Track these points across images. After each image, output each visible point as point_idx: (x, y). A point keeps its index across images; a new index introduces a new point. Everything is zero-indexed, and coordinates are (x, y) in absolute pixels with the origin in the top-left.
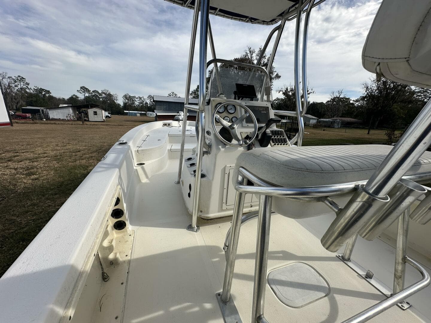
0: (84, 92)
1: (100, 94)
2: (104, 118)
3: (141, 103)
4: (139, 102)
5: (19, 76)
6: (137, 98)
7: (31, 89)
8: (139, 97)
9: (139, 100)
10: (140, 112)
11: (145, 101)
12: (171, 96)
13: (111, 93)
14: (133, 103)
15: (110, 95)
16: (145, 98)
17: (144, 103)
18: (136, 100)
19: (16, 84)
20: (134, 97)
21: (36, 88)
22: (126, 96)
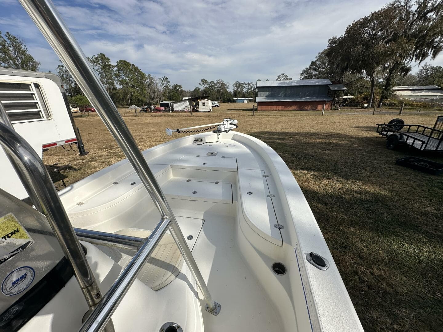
0: (203, 84)
1: (216, 84)
2: (211, 108)
3: (250, 89)
4: (248, 88)
5: (165, 77)
6: (247, 84)
7: (171, 86)
8: (248, 83)
9: (248, 86)
10: (247, 99)
11: (253, 87)
12: (280, 78)
13: (224, 82)
14: (242, 90)
15: (223, 84)
16: (253, 83)
17: (253, 88)
18: (245, 86)
19: (163, 83)
20: (244, 83)
21: (173, 85)
22: (236, 84)
